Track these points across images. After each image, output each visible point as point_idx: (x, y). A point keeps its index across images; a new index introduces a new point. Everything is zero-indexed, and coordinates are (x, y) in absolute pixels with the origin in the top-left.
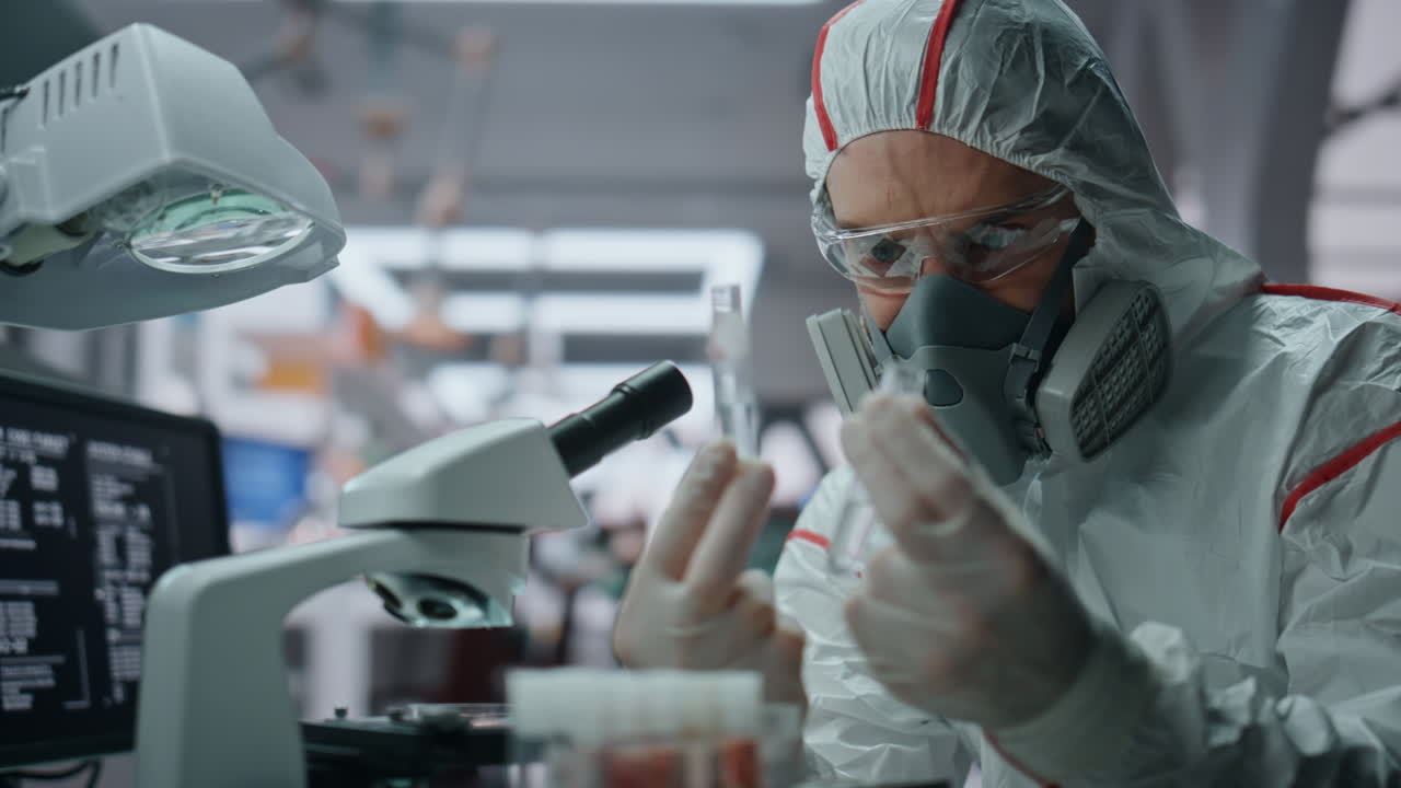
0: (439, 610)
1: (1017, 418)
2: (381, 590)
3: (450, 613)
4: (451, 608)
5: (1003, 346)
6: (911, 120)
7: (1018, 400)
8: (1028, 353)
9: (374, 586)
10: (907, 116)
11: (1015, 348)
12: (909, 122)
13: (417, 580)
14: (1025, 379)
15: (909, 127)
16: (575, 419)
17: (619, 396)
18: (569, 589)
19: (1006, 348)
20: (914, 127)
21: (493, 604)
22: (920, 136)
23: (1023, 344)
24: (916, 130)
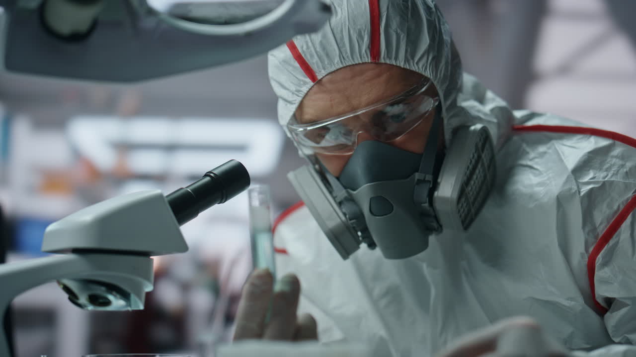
0: (101, 301)
1: (423, 215)
2: (67, 289)
3: (108, 303)
4: (107, 299)
5: (409, 176)
6: (368, 58)
7: (423, 205)
8: (425, 178)
9: (62, 286)
10: (365, 55)
11: (417, 176)
12: (367, 59)
13: (87, 283)
14: (425, 193)
15: (367, 61)
16: (182, 191)
17: (208, 179)
18: (185, 287)
19: (412, 176)
20: (370, 61)
21: (133, 297)
22: (373, 66)
23: (421, 173)
24: (371, 62)
